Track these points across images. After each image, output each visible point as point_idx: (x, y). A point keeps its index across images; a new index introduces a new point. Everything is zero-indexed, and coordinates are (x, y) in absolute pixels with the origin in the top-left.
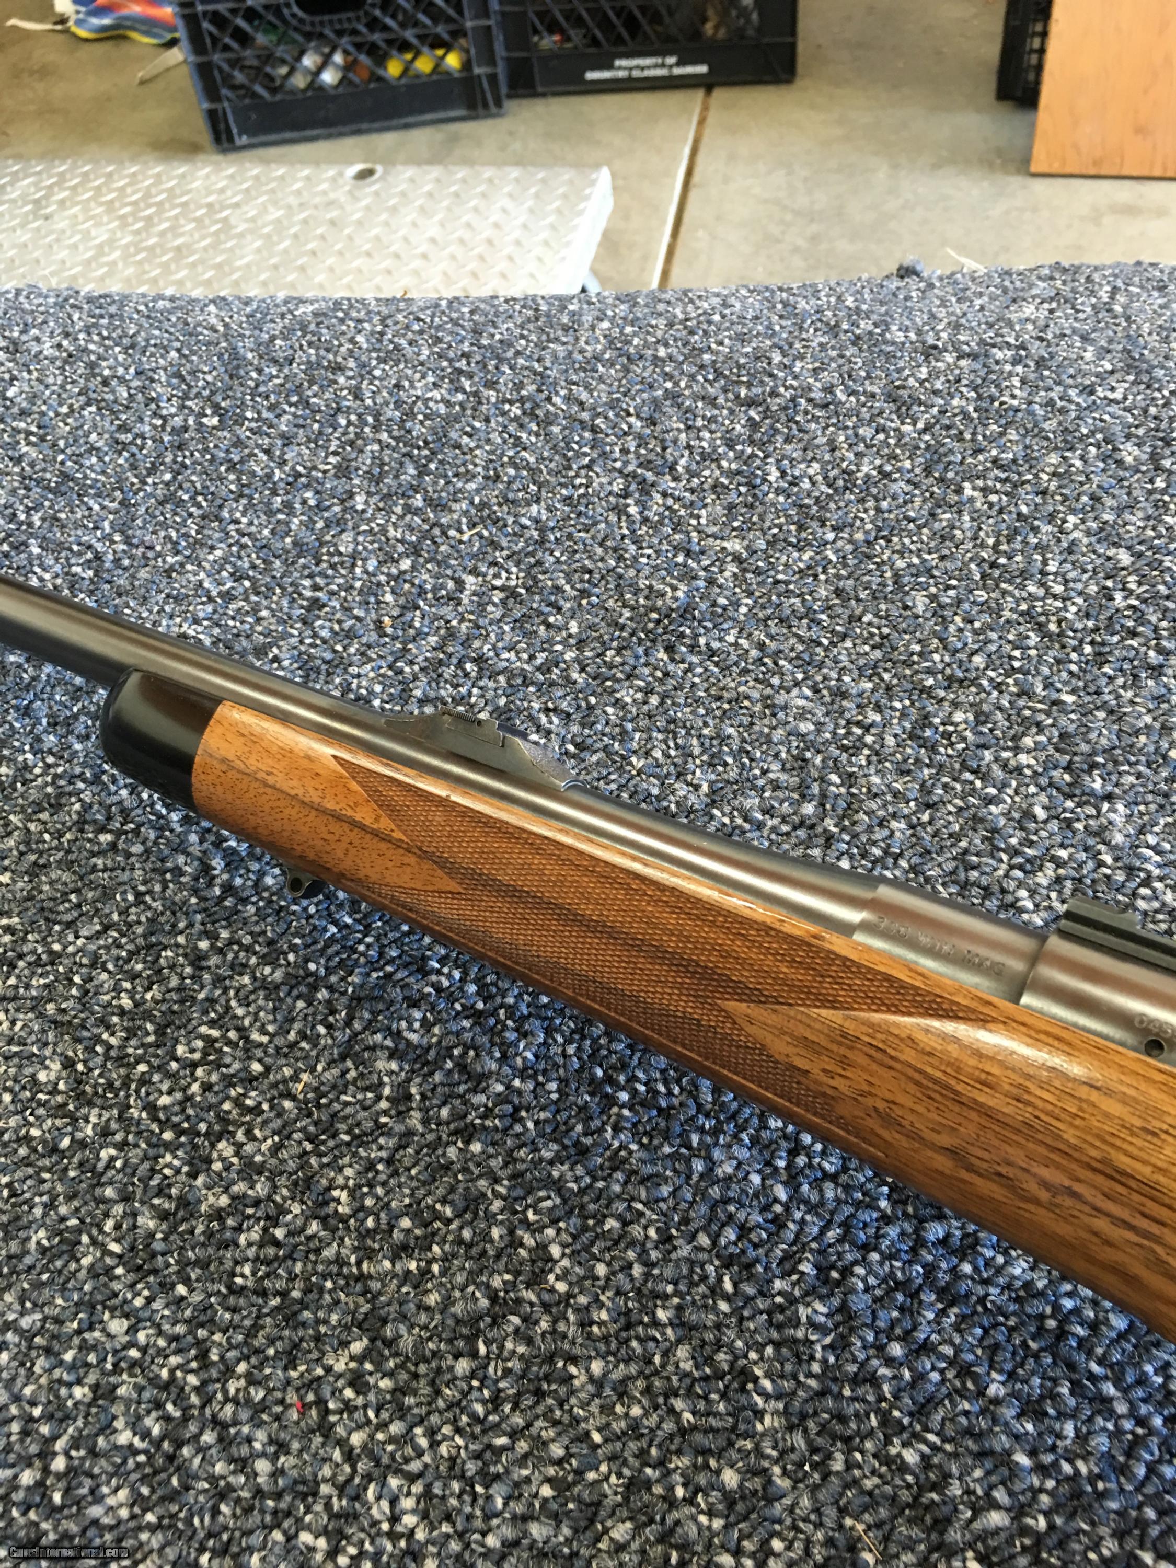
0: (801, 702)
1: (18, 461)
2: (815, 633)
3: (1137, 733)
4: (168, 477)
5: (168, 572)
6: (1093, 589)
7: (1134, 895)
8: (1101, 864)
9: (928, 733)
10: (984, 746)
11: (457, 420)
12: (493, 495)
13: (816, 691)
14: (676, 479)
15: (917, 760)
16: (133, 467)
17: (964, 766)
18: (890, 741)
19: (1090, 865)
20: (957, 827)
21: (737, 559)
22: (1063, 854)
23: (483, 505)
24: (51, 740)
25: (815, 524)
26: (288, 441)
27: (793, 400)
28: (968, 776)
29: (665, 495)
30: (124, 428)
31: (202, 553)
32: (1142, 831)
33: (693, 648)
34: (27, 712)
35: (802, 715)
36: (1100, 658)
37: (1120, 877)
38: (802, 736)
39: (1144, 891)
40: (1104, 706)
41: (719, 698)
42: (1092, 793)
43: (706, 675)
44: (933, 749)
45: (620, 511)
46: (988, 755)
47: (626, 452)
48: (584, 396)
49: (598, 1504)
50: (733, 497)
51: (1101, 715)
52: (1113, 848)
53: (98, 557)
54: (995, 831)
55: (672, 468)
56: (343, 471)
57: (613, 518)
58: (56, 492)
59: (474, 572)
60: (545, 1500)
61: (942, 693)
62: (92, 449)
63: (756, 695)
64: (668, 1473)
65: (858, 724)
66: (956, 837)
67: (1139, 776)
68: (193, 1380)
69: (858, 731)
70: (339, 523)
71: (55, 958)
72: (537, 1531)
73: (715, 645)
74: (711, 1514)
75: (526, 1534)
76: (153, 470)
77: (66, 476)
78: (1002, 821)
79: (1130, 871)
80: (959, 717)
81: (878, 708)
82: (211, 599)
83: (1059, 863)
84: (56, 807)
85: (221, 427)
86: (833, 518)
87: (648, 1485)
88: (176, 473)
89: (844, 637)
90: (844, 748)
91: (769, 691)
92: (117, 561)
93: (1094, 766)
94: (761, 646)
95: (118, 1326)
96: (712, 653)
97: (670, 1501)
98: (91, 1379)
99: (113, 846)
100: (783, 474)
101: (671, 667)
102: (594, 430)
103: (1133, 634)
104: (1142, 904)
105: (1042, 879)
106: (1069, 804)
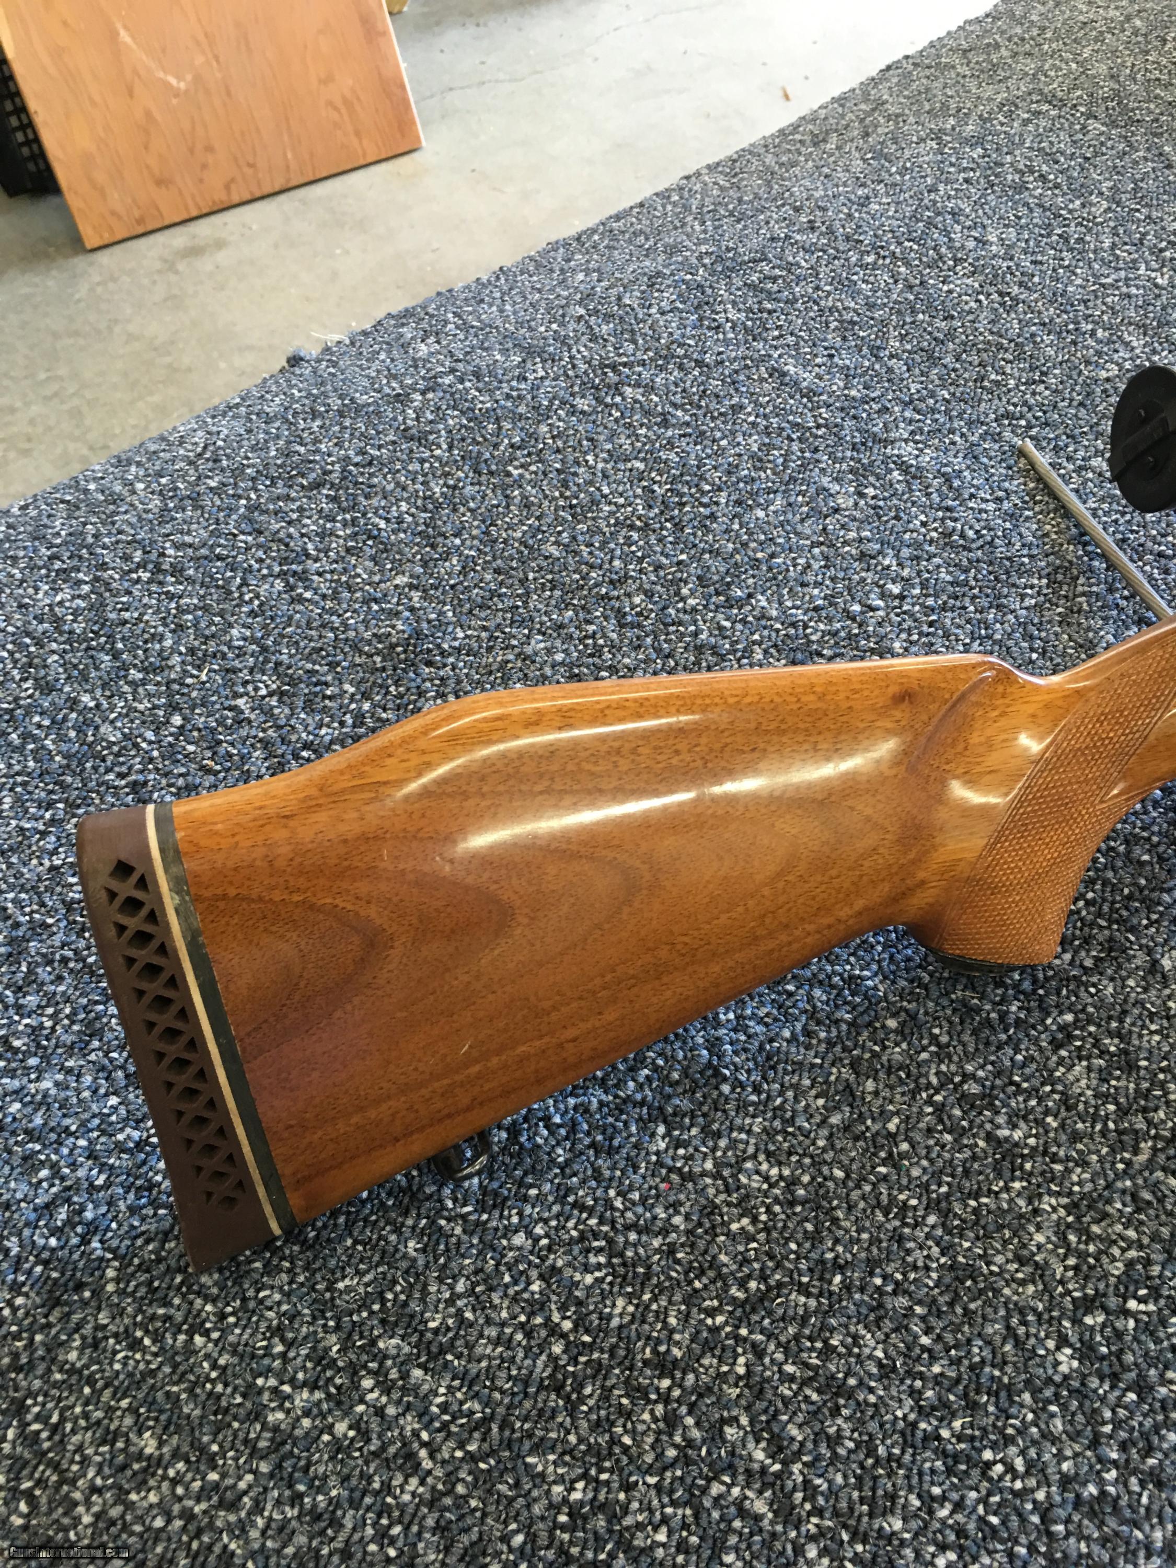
2: (509, 603)
8: (778, 631)
9: (629, 618)
13: (544, 634)
19: (774, 635)
29: (320, 574)
35: (549, 651)
36: (679, 526)
37: (792, 631)
39: (809, 631)
49: (848, 1086)
50: (369, 552)
51: (707, 556)
52: (776, 619)
60: (824, 1107)
61: (616, 593)
63: (511, 657)
64: (863, 1047)
74: (897, 1044)
75: (832, 1127)
83: (760, 644)
87: (860, 1058)
90: (592, 655)
97: (875, 1055)
100: (388, 520)
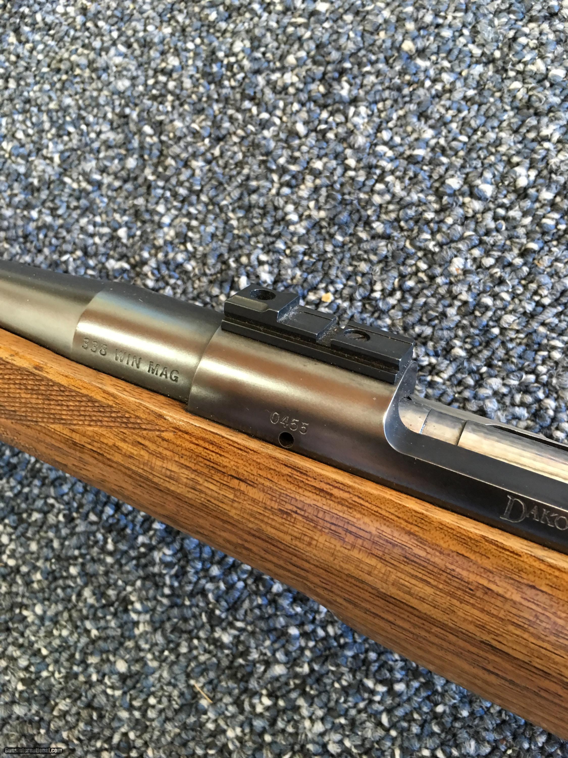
0: (118, 60)
3: (377, 30)
7: (372, 191)
10: (258, 72)
15: (209, 97)
17: (244, 97)
18: (188, 83)
20: (240, 156)
22: (318, 165)
28: (247, 104)
32: (379, 129)
38: (121, 94)
41: (58, 71)
42: (341, 101)
43: (47, 52)
46: (261, 80)
54: (268, 153)
65: (163, 72)
66: (240, 165)
67: (378, 74)
69: (162, 78)
72: (19, 710)
73: (49, 19)
78: (272, 144)
79: (370, 168)
80: (238, 47)
81: (177, 53)
91: (92, 55)
93: (342, 72)
96: (49, 27)
101: (20, 50)
104: (377, 199)
105: (304, 192)
106: (325, 115)
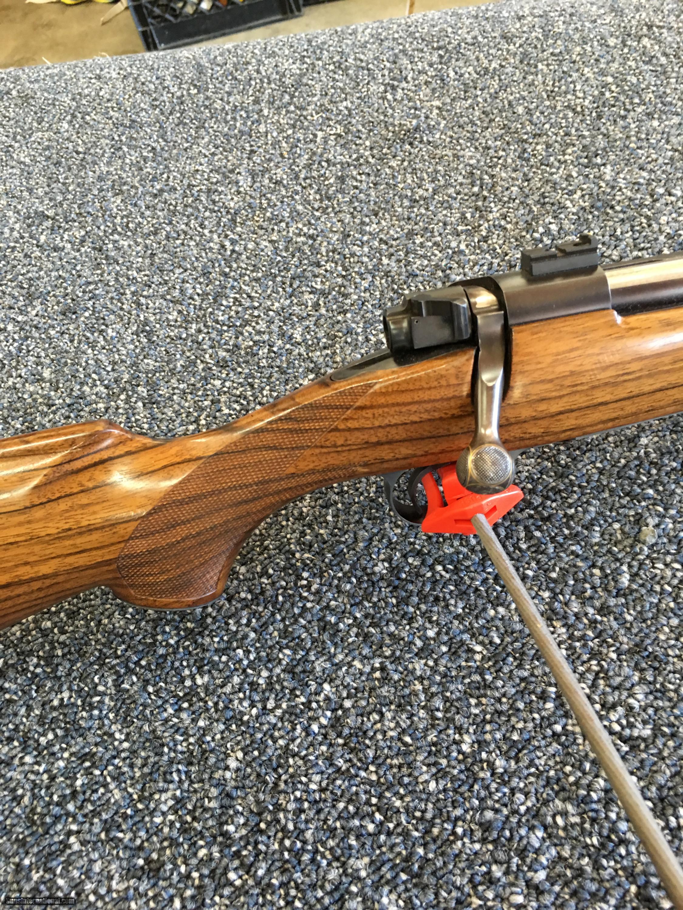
1: (111, 118)
4: (178, 115)
5: (185, 150)
6: (596, 93)
11: (305, 74)
12: (326, 101)
14: (408, 82)
16: (162, 114)
21: (439, 108)
23: (321, 105)
24: (148, 213)
25: (472, 90)
26: (229, 94)
27: (459, 44)
30: (155, 99)
31: (199, 141)
33: (421, 142)
34: (135, 205)
40: (602, 133)
44: (528, 160)
45: (384, 98)
47: (383, 76)
48: (362, 57)
53: (153, 149)
55: (406, 78)
56: (257, 102)
57: (381, 101)
58: (130, 127)
59: (321, 130)
62: (142, 109)
68: (249, 393)
70: (258, 121)
71: (166, 282)
76: (171, 113)
77: (133, 121)
82: (206, 156)
84: (155, 234)
85: (199, 92)
86: (480, 86)
88: (182, 114)
89: (487, 128)
92: (162, 149)
94: (451, 137)
95: (218, 383)
98: (210, 398)
99: (183, 244)
102: (368, 70)
103: (613, 106)
